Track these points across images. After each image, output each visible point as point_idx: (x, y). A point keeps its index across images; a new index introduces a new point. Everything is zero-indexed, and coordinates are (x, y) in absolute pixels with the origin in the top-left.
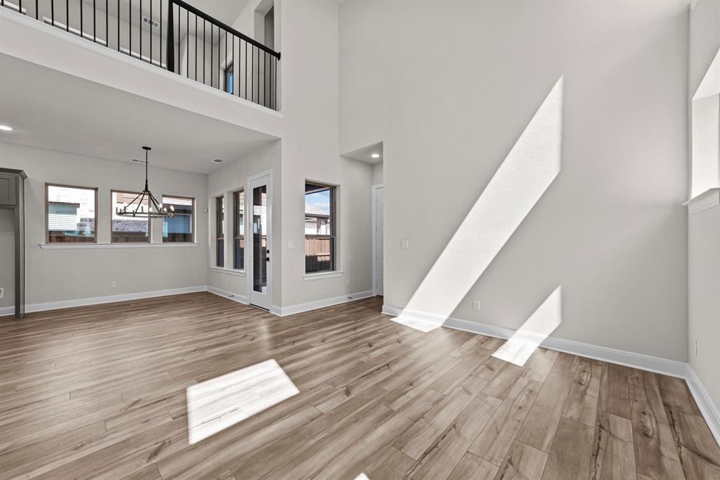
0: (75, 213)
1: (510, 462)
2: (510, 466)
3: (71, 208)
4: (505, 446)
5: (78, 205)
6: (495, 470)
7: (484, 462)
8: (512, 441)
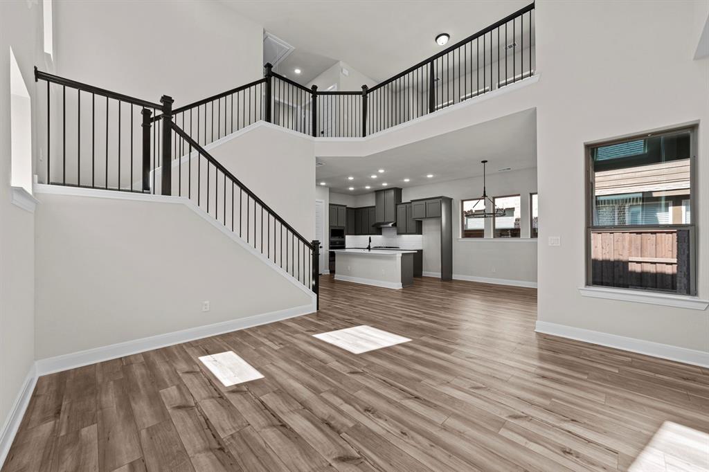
0: (513, 215)
1: (221, 449)
2: (218, 447)
3: (510, 211)
4: (239, 455)
5: (514, 208)
6: (222, 435)
7: (234, 431)
8: (241, 464)
